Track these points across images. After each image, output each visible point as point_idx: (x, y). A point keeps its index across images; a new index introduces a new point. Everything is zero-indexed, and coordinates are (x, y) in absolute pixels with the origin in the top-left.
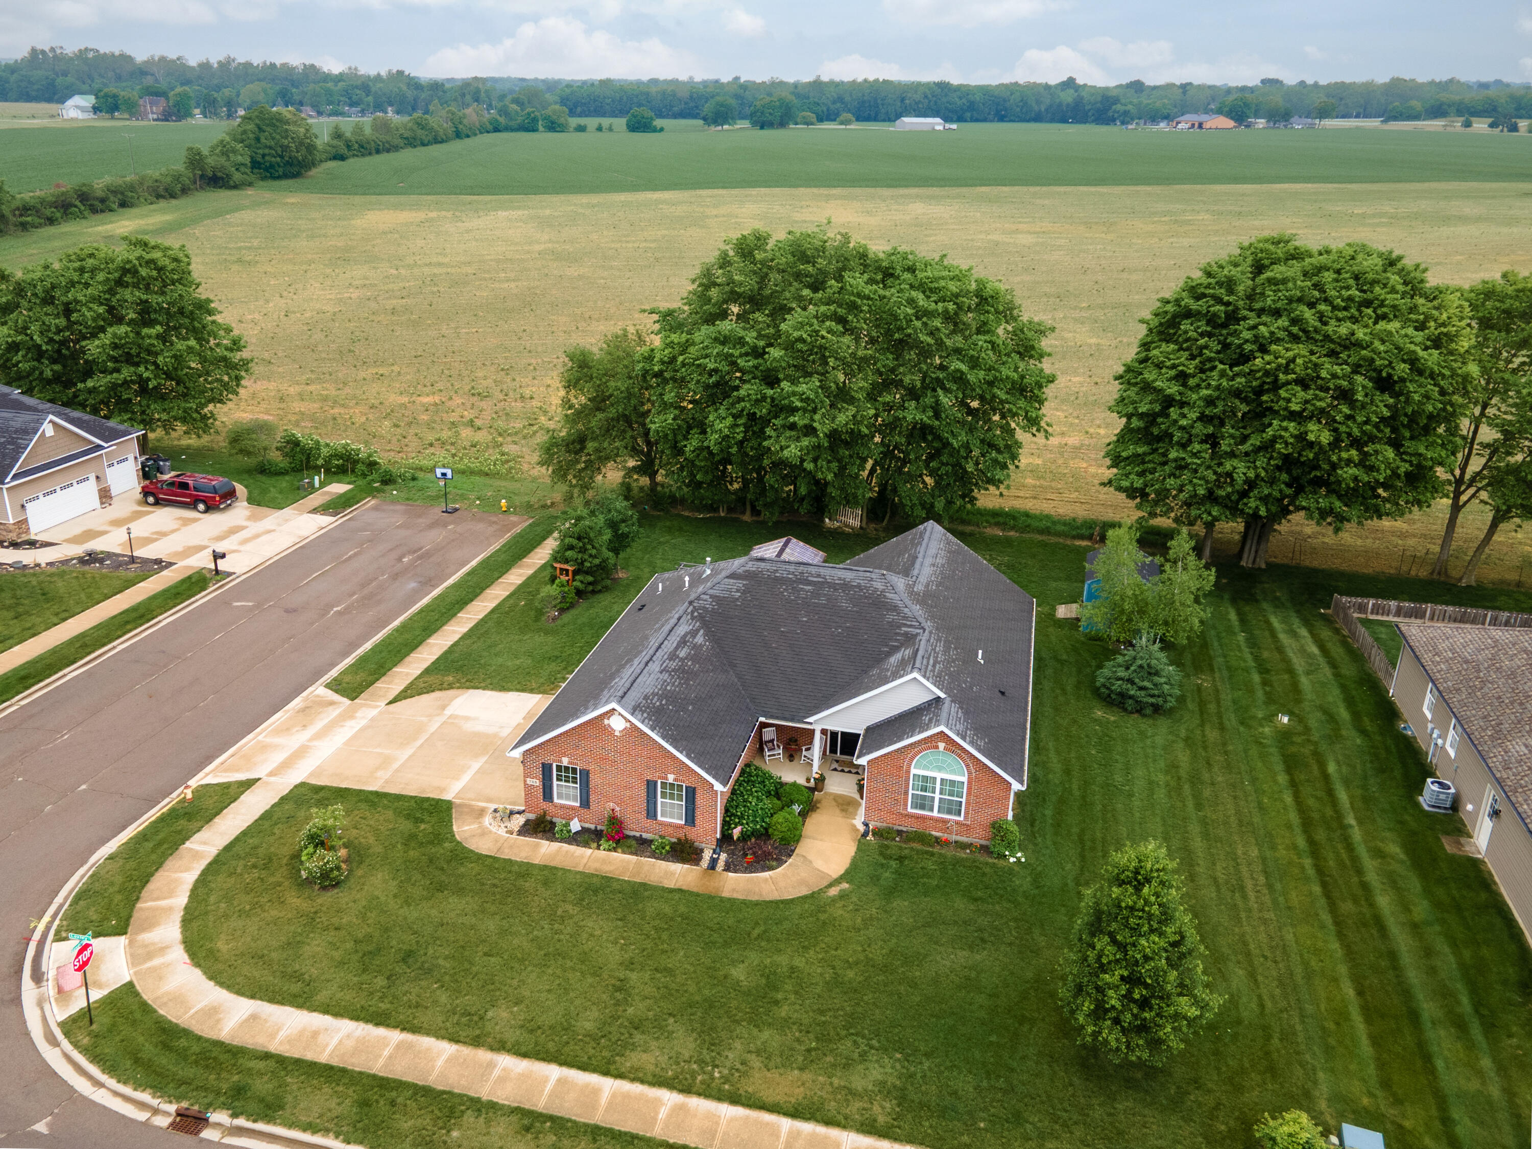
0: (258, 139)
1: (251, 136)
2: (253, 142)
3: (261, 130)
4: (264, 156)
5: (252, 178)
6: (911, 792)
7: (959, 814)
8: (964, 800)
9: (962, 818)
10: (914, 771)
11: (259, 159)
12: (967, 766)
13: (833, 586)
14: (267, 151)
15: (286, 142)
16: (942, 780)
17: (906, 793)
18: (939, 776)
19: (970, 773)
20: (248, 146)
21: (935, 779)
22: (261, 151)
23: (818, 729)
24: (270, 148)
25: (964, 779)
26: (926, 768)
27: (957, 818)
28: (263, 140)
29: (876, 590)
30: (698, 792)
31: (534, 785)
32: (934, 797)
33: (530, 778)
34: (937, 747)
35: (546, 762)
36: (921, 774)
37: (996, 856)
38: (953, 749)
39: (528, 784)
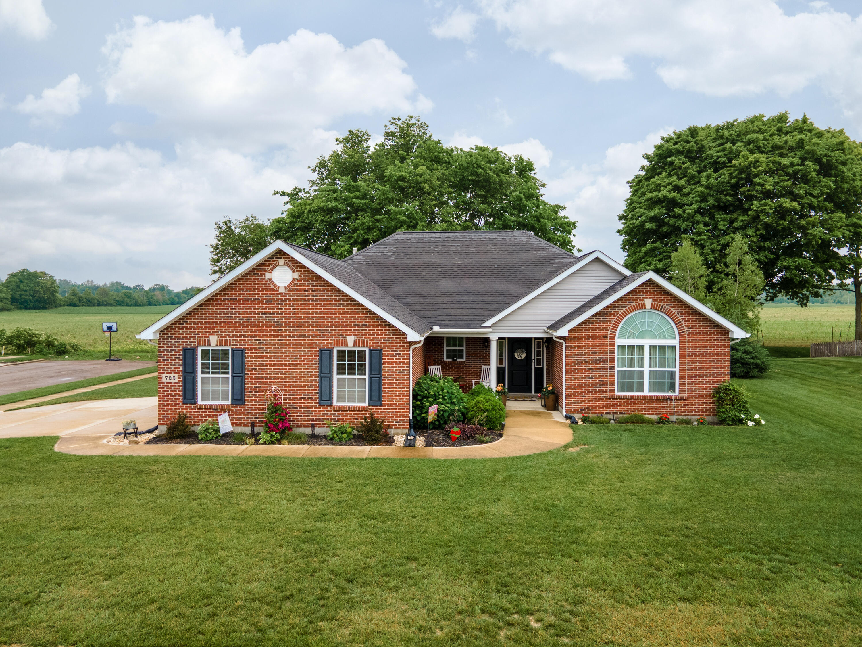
0: (18, 287)
1: (13, 284)
2: (15, 288)
3: (21, 282)
4: (21, 295)
5: (12, 307)
6: (617, 369)
7: (673, 390)
8: (677, 370)
9: (677, 393)
10: (619, 342)
11: (17, 297)
12: (678, 324)
13: (483, 243)
14: (23, 293)
15: (37, 288)
16: (651, 347)
17: (612, 369)
18: (646, 343)
19: (681, 332)
20: (12, 290)
21: (642, 348)
22: (19, 293)
23: (494, 337)
24: (26, 291)
25: (675, 342)
26: (632, 336)
27: (672, 394)
28: (22, 286)
29: (521, 241)
30: (385, 354)
31: (171, 383)
32: (643, 372)
33: (167, 373)
34: (643, 306)
35: (189, 347)
36: (626, 344)
37: (730, 423)
38: (662, 304)
39: (164, 383)
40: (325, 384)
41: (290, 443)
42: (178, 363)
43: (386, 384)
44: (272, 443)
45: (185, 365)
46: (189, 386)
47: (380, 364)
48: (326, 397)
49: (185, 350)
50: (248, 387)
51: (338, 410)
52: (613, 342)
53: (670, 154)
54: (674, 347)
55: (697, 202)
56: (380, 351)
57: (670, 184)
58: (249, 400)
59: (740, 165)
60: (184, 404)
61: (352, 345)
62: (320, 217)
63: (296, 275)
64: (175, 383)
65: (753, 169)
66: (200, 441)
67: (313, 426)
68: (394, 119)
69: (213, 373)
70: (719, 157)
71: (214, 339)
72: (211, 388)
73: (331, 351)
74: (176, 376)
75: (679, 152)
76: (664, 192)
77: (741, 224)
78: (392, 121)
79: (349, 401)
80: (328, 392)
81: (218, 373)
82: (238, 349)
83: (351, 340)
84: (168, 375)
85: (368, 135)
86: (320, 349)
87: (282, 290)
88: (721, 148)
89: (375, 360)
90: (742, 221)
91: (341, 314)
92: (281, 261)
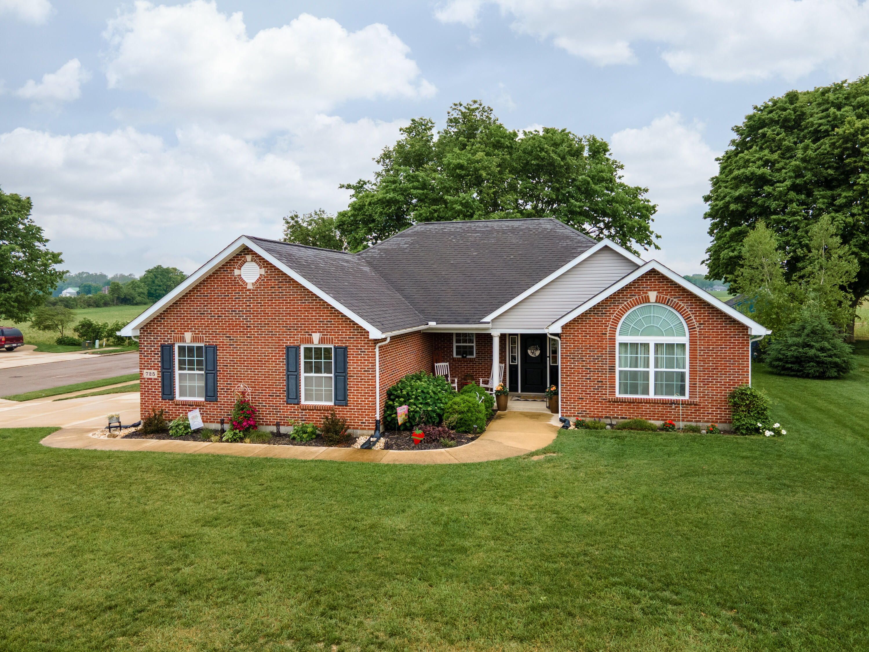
0: (153, 282)
1: (150, 279)
2: (150, 283)
3: (156, 277)
4: (156, 290)
5: (148, 301)
6: (617, 369)
7: (683, 393)
8: (687, 370)
9: (687, 397)
10: (620, 339)
11: (152, 291)
12: (687, 319)
13: (504, 232)
14: (157, 288)
15: (169, 283)
16: (657, 345)
17: (612, 369)
18: (652, 340)
19: (691, 328)
20: (148, 285)
21: (646, 346)
22: (154, 288)
23: (496, 333)
24: (160, 286)
25: (685, 340)
26: (635, 332)
27: (681, 398)
28: (156, 282)
29: (546, 229)
30: (350, 352)
31: (151, 379)
32: (648, 372)
33: (148, 369)
34: (647, 300)
35: (166, 343)
36: (629, 342)
37: (744, 432)
38: (668, 297)
39: (144, 379)
40: (292, 382)
41: (252, 442)
42: (157, 359)
43: (351, 383)
44: (235, 441)
45: (163, 361)
46: (167, 382)
47: (345, 362)
48: (292, 395)
49: (162, 346)
50: (221, 384)
51: (305, 408)
52: (613, 340)
53: (763, 124)
54: (684, 345)
55: (790, 177)
56: (345, 349)
57: (759, 159)
58: (222, 397)
59: (844, 132)
60: (163, 399)
61: (317, 343)
62: (379, 209)
63: (263, 271)
64: (155, 379)
65: (860, 137)
66: (170, 437)
67: (278, 425)
68: (455, 105)
69: (189, 369)
70: (820, 125)
71: (188, 336)
72: (188, 384)
73: (298, 348)
74: (156, 372)
75: (773, 122)
76: (752, 169)
77: (844, 201)
78: (454, 107)
79: (316, 400)
80: (294, 390)
81: (193, 369)
82: (210, 346)
83: (316, 337)
84: (149, 371)
85: (432, 123)
86: (286, 346)
87: (249, 287)
88: (824, 114)
89: (340, 358)
90: (846, 197)
91: (307, 311)
92: (249, 257)
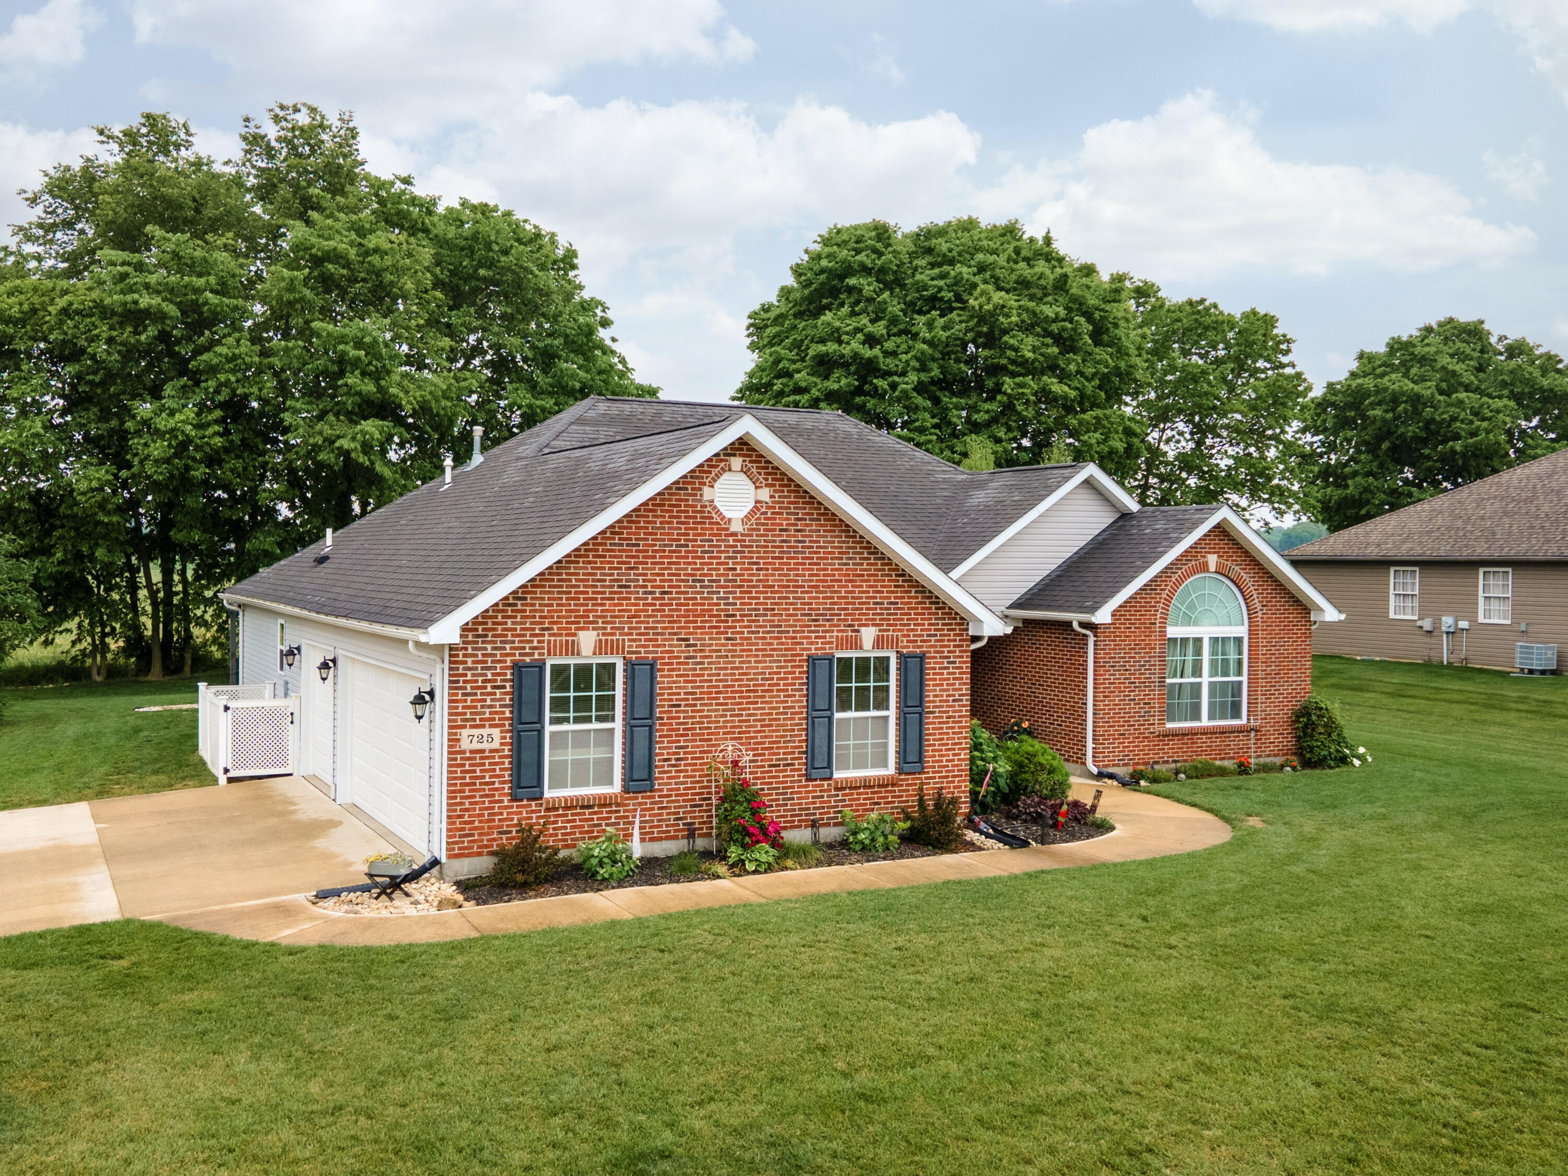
8: (1245, 679)
9: (1245, 721)
10: (1170, 631)
12: (1248, 599)
16: (1214, 640)
17: (1163, 682)
18: (1206, 632)
19: (1251, 614)
21: (1198, 641)
25: (1242, 631)
26: (1186, 621)
27: (1238, 722)
30: (930, 663)
31: (483, 751)
33: (472, 727)
34: (1205, 568)
35: (528, 659)
36: (1179, 636)
37: (1332, 764)
38: (1229, 564)
39: (464, 752)
40: (821, 732)
41: (802, 866)
42: (500, 700)
43: (930, 725)
45: (518, 702)
46: (528, 756)
47: (923, 685)
48: (821, 761)
49: (517, 667)
50: (665, 749)
51: (843, 786)
52: (1163, 633)
54: (1239, 640)
56: (922, 657)
58: (663, 780)
60: (512, 800)
61: (869, 647)
63: (765, 494)
64: (491, 751)
69: (577, 720)
71: (587, 640)
72: (570, 758)
73: (830, 659)
74: (496, 732)
79: (857, 767)
80: (826, 749)
81: (588, 720)
82: (642, 663)
83: (868, 635)
84: (476, 732)
86: (808, 656)
87: (736, 527)
89: (913, 677)
91: (851, 581)
92: (736, 462)
